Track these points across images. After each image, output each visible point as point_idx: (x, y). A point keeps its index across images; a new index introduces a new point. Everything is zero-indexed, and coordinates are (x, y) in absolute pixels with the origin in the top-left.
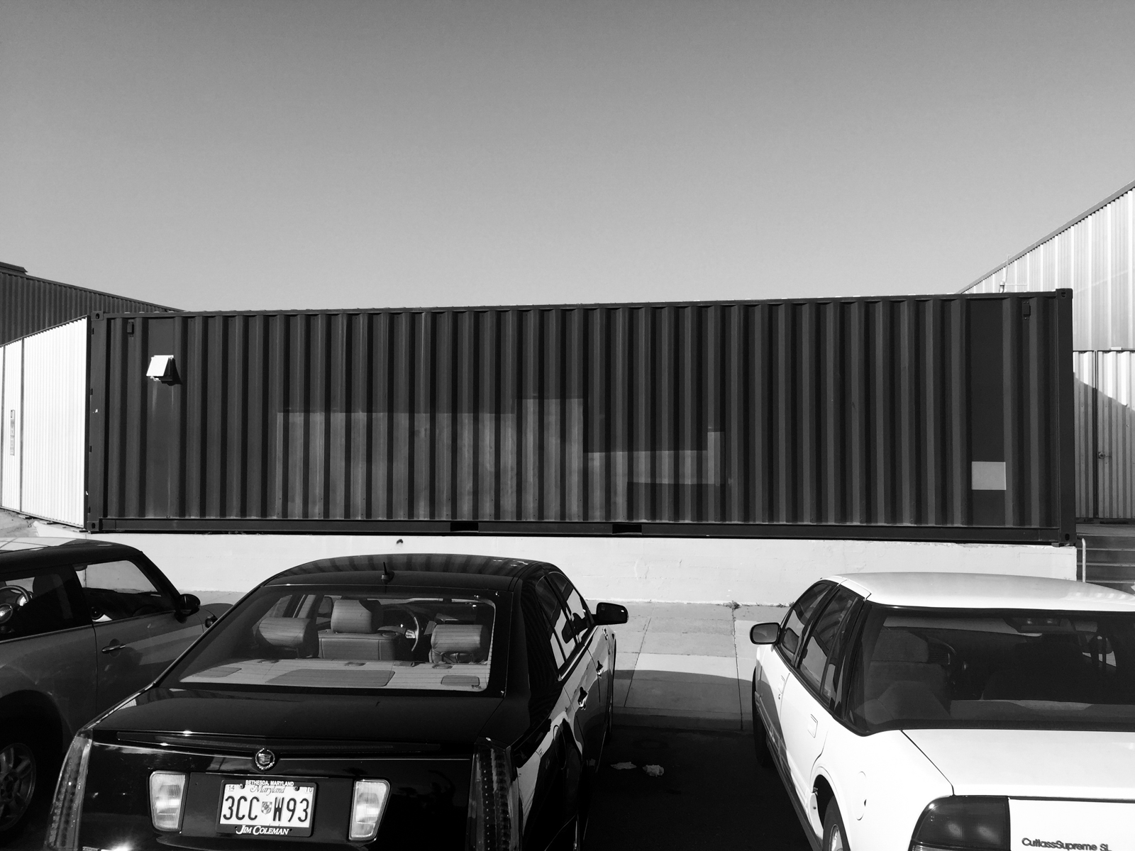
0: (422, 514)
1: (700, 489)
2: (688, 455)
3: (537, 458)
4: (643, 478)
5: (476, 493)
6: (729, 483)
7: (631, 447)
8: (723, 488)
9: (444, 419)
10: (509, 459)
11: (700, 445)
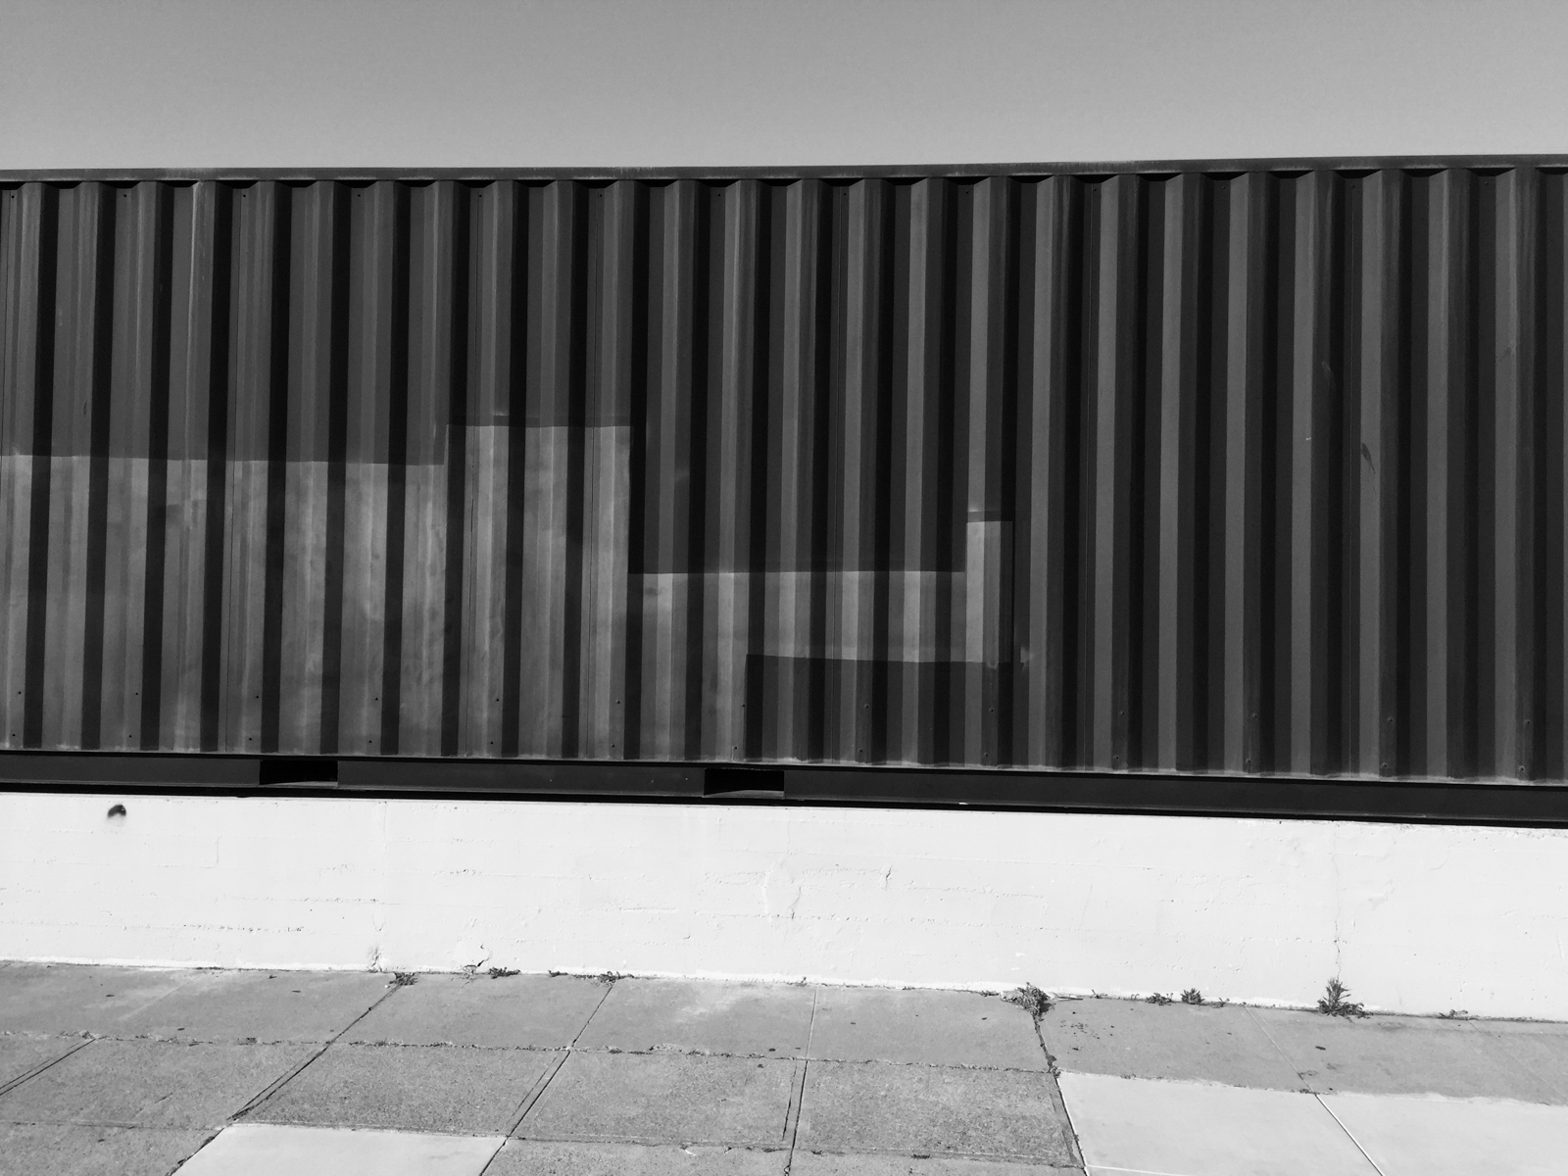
0: (182, 735)
1: (943, 675)
2: (914, 584)
3: (503, 587)
4: (789, 644)
5: (331, 679)
6: (1023, 660)
7: (758, 559)
8: (1008, 675)
9: (249, 476)
10: (425, 587)
11: (946, 555)
